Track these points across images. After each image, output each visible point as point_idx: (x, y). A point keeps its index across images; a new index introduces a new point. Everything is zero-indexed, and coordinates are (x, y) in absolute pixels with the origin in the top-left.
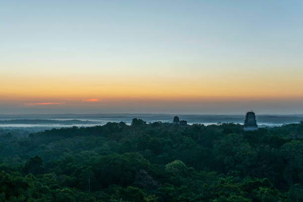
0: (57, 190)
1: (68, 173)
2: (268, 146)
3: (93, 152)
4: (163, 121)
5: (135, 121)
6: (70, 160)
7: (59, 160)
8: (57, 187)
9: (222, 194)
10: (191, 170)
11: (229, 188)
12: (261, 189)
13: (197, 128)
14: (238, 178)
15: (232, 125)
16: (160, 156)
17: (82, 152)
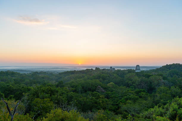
0: (69, 93)
1: (73, 87)
2: (144, 77)
3: (81, 79)
4: (106, 69)
5: (96, 68)
6: (73, 82)
7: (69, 82)
8: (69, 92)
9: (128, 95)
10: (116, 86)
11: (130, 93)
12: (142, 93)
13: (119, 71)
14: (133, 89)
15: (131, 70)
16: (105, 81)
17: (77, 79)
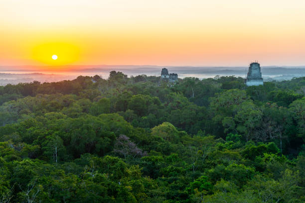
0: (15, 162)
1: (29, 140)
2: (274, 104)
3: (61, 113)
4: (148, 75)
5: (113, 73)
6: (30, 125)
7: (17, 124)
8: (16, 159)
9: (220, 162)
10: (181, 135)
11: (228, 155)
12: (266, 155)
13: (190, 82)
14: (239, 143)
15: (233, 79)
16: (145, 117)
17: (46, 114)
